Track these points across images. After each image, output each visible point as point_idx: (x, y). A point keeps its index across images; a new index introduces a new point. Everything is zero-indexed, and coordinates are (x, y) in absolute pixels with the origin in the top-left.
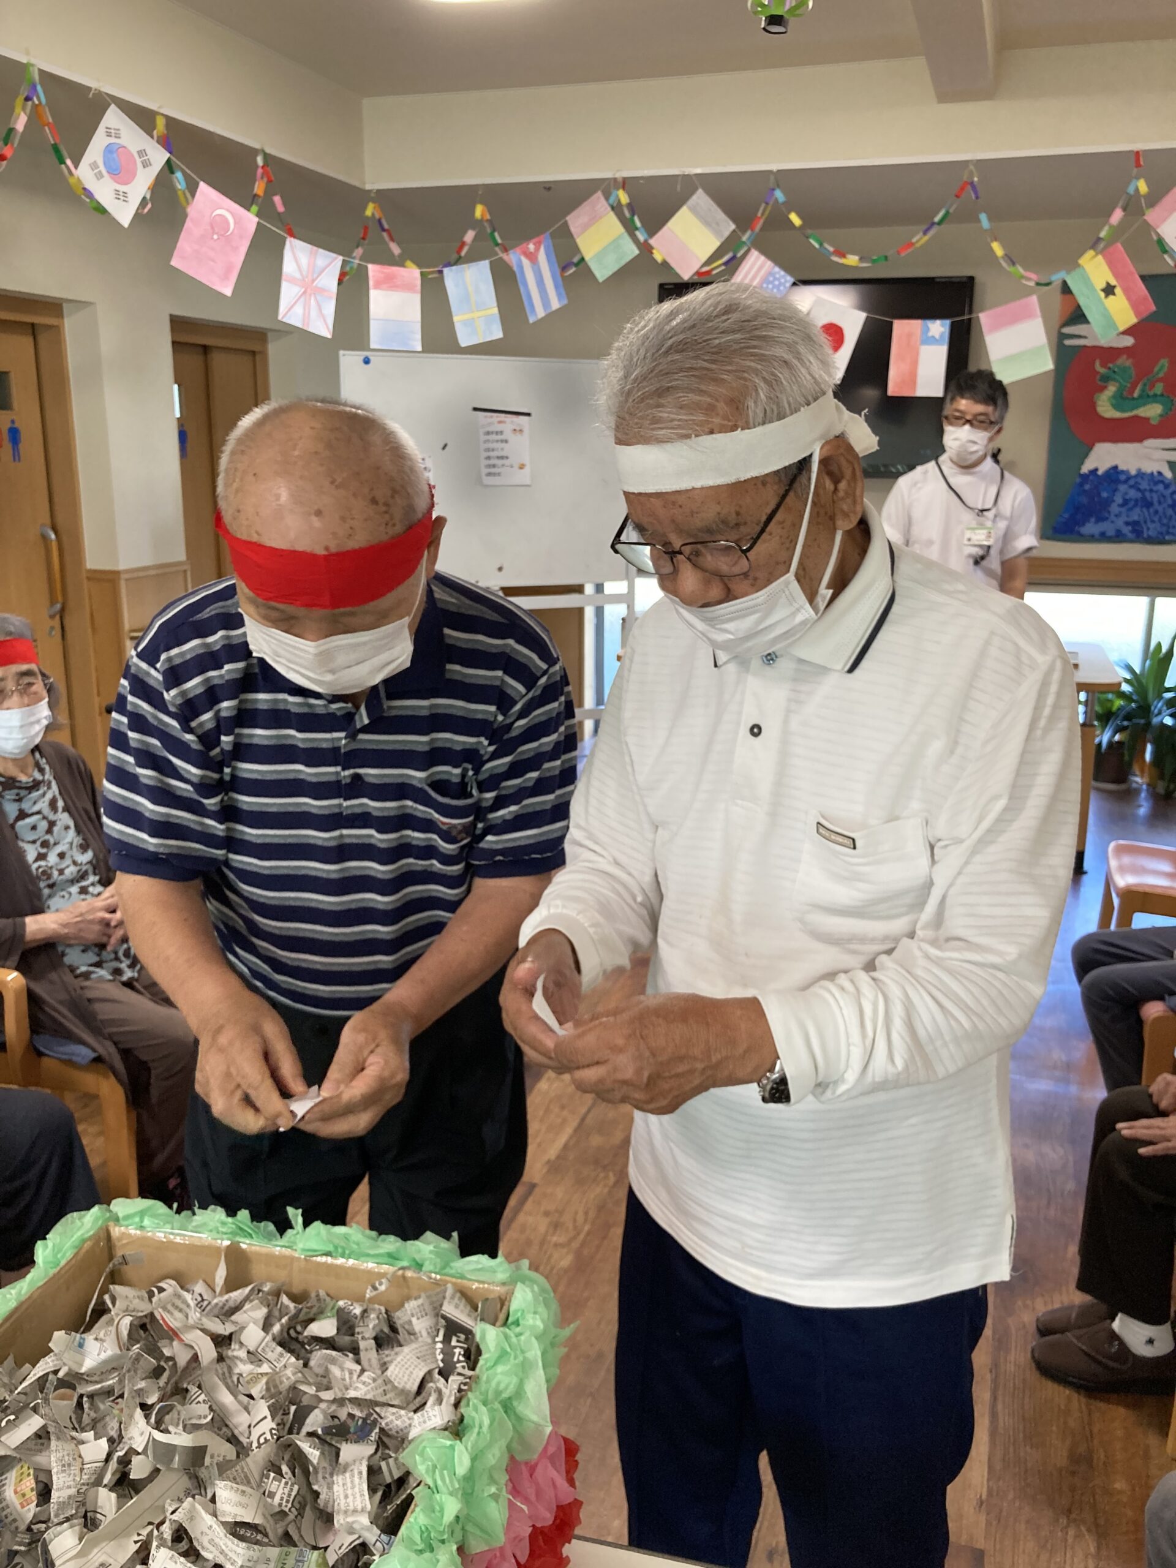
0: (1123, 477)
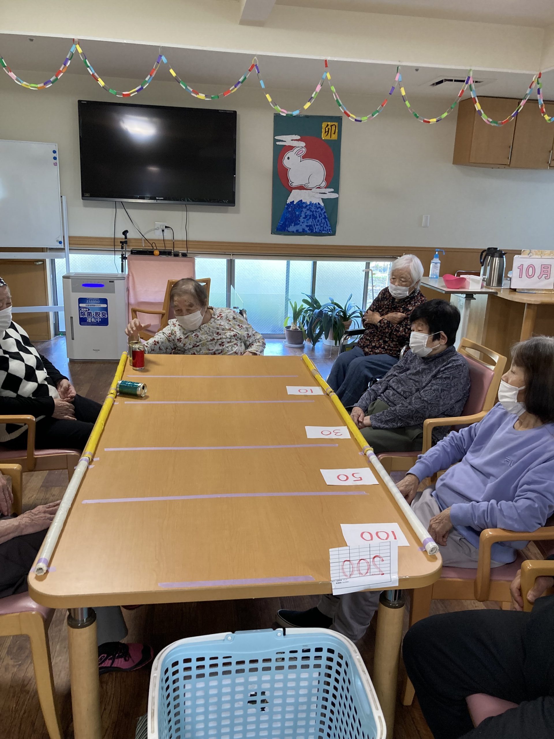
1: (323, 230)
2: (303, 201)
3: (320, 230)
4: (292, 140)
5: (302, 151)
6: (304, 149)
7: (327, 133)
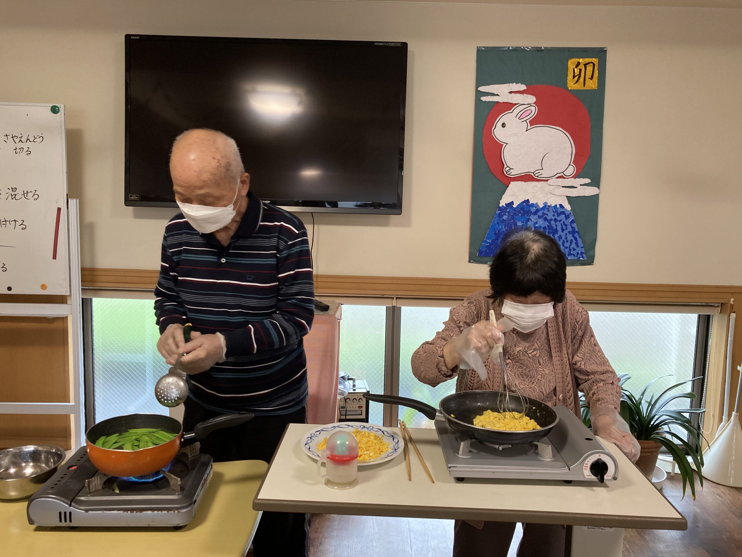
1: (570, 254)
2: (531, 202)
4: (511, 92)
5: (530, 111)
6: (533, 108)
7: (576, 78)
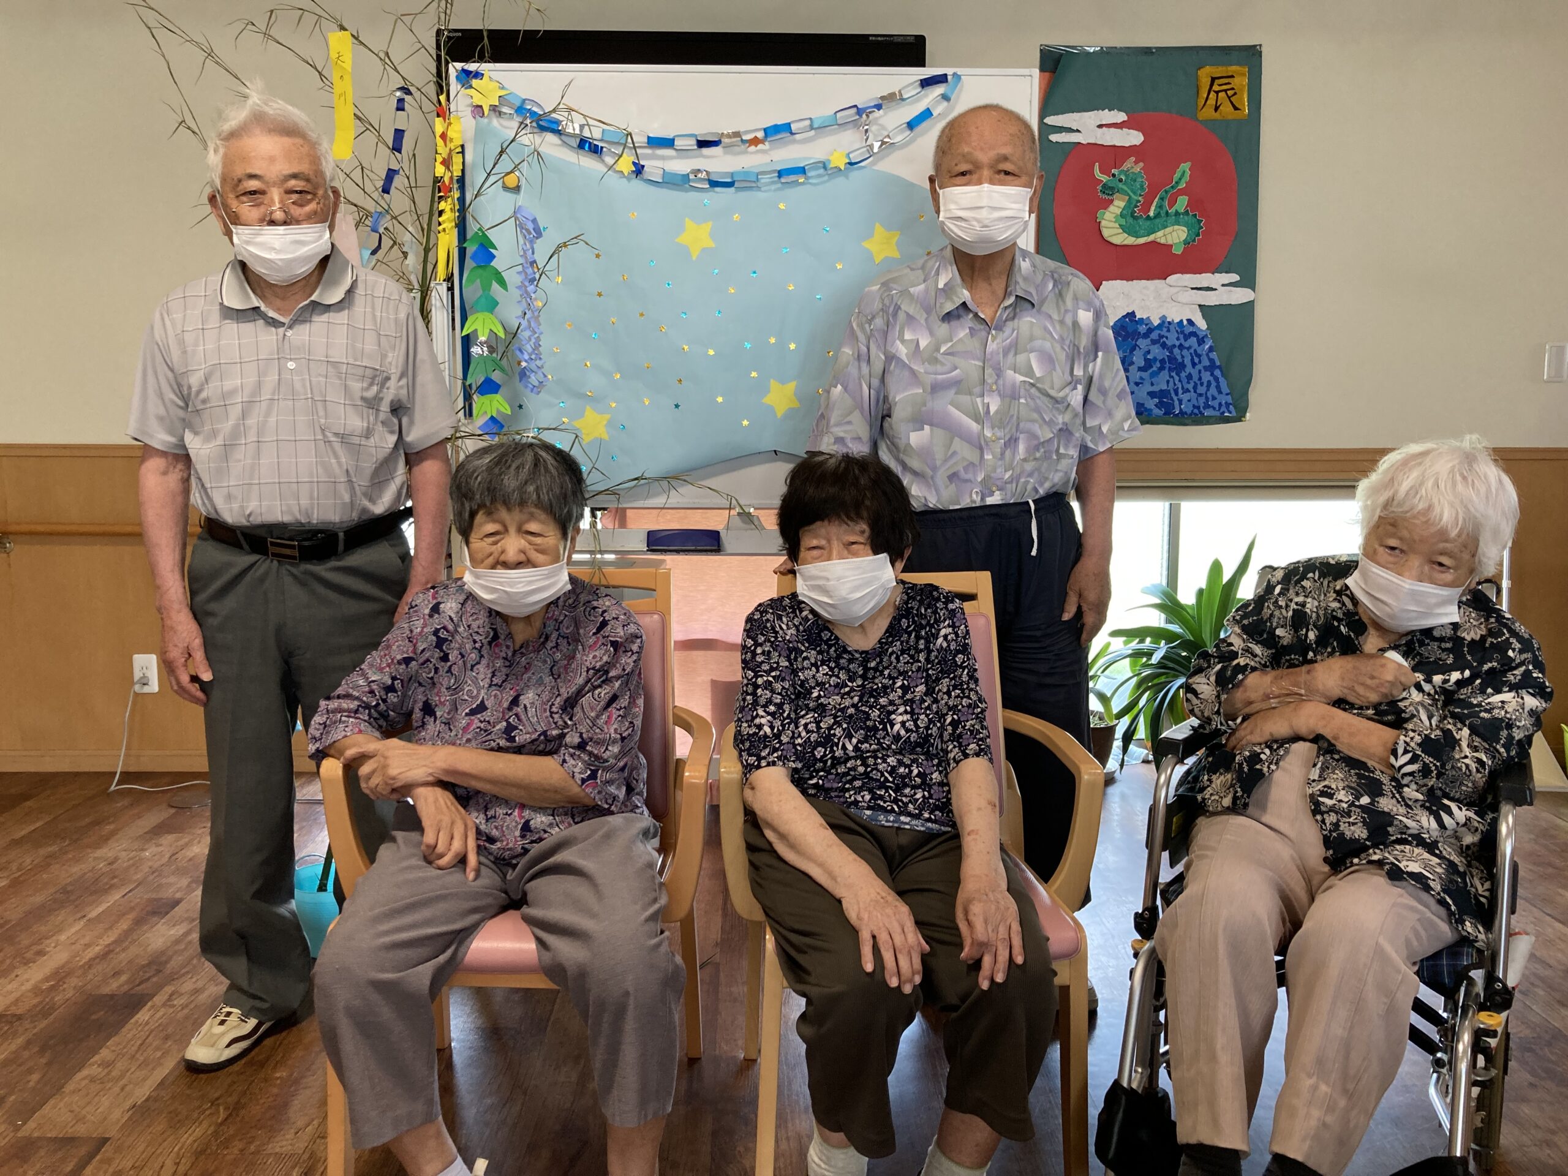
0: (1142, 329)
1: (1207, 406)
3: (1194, 406)
